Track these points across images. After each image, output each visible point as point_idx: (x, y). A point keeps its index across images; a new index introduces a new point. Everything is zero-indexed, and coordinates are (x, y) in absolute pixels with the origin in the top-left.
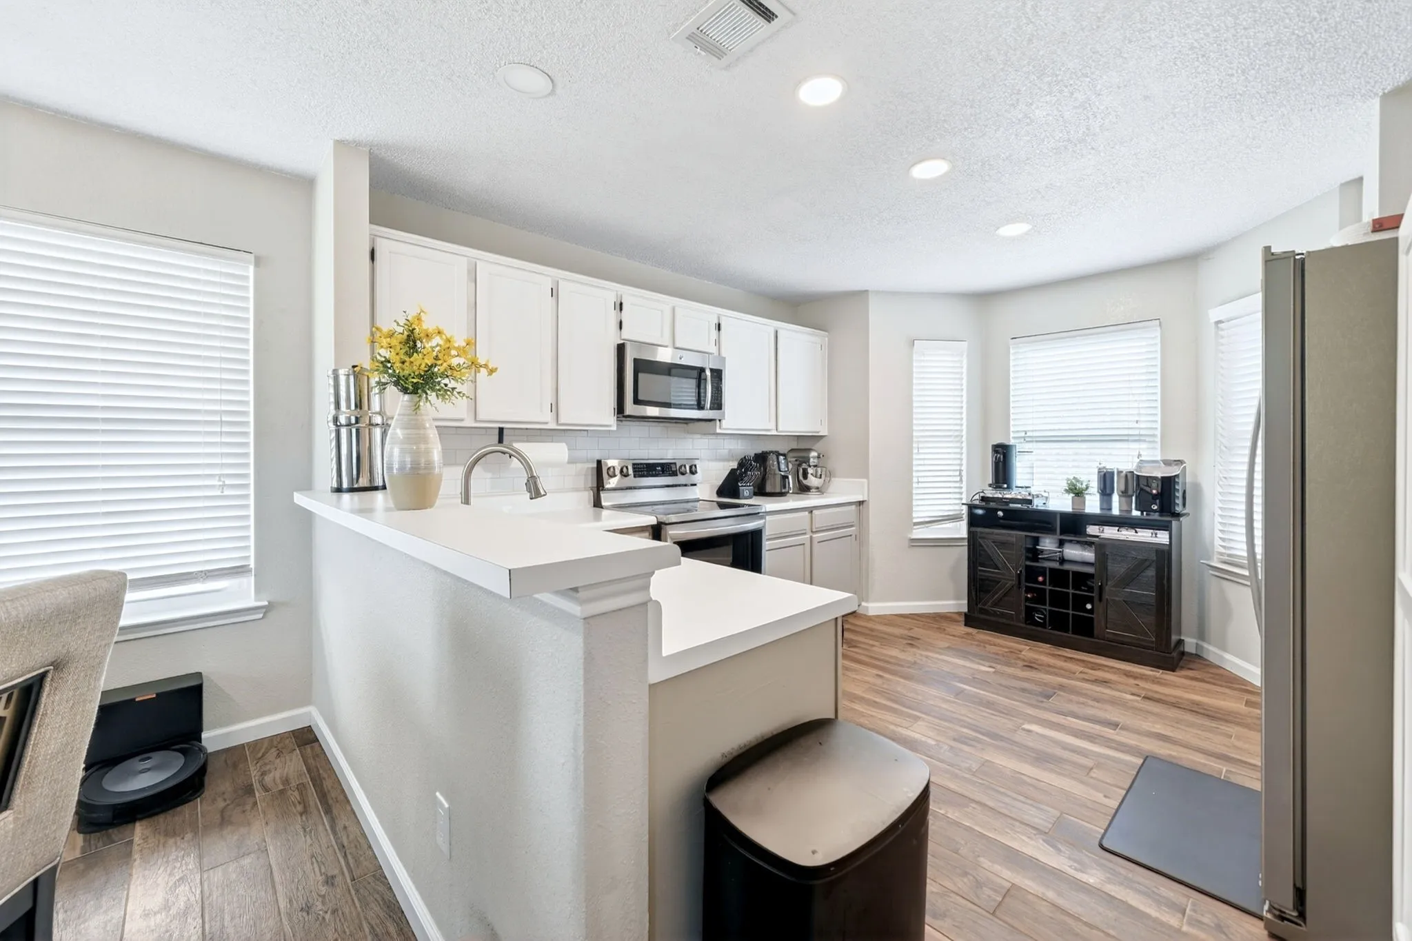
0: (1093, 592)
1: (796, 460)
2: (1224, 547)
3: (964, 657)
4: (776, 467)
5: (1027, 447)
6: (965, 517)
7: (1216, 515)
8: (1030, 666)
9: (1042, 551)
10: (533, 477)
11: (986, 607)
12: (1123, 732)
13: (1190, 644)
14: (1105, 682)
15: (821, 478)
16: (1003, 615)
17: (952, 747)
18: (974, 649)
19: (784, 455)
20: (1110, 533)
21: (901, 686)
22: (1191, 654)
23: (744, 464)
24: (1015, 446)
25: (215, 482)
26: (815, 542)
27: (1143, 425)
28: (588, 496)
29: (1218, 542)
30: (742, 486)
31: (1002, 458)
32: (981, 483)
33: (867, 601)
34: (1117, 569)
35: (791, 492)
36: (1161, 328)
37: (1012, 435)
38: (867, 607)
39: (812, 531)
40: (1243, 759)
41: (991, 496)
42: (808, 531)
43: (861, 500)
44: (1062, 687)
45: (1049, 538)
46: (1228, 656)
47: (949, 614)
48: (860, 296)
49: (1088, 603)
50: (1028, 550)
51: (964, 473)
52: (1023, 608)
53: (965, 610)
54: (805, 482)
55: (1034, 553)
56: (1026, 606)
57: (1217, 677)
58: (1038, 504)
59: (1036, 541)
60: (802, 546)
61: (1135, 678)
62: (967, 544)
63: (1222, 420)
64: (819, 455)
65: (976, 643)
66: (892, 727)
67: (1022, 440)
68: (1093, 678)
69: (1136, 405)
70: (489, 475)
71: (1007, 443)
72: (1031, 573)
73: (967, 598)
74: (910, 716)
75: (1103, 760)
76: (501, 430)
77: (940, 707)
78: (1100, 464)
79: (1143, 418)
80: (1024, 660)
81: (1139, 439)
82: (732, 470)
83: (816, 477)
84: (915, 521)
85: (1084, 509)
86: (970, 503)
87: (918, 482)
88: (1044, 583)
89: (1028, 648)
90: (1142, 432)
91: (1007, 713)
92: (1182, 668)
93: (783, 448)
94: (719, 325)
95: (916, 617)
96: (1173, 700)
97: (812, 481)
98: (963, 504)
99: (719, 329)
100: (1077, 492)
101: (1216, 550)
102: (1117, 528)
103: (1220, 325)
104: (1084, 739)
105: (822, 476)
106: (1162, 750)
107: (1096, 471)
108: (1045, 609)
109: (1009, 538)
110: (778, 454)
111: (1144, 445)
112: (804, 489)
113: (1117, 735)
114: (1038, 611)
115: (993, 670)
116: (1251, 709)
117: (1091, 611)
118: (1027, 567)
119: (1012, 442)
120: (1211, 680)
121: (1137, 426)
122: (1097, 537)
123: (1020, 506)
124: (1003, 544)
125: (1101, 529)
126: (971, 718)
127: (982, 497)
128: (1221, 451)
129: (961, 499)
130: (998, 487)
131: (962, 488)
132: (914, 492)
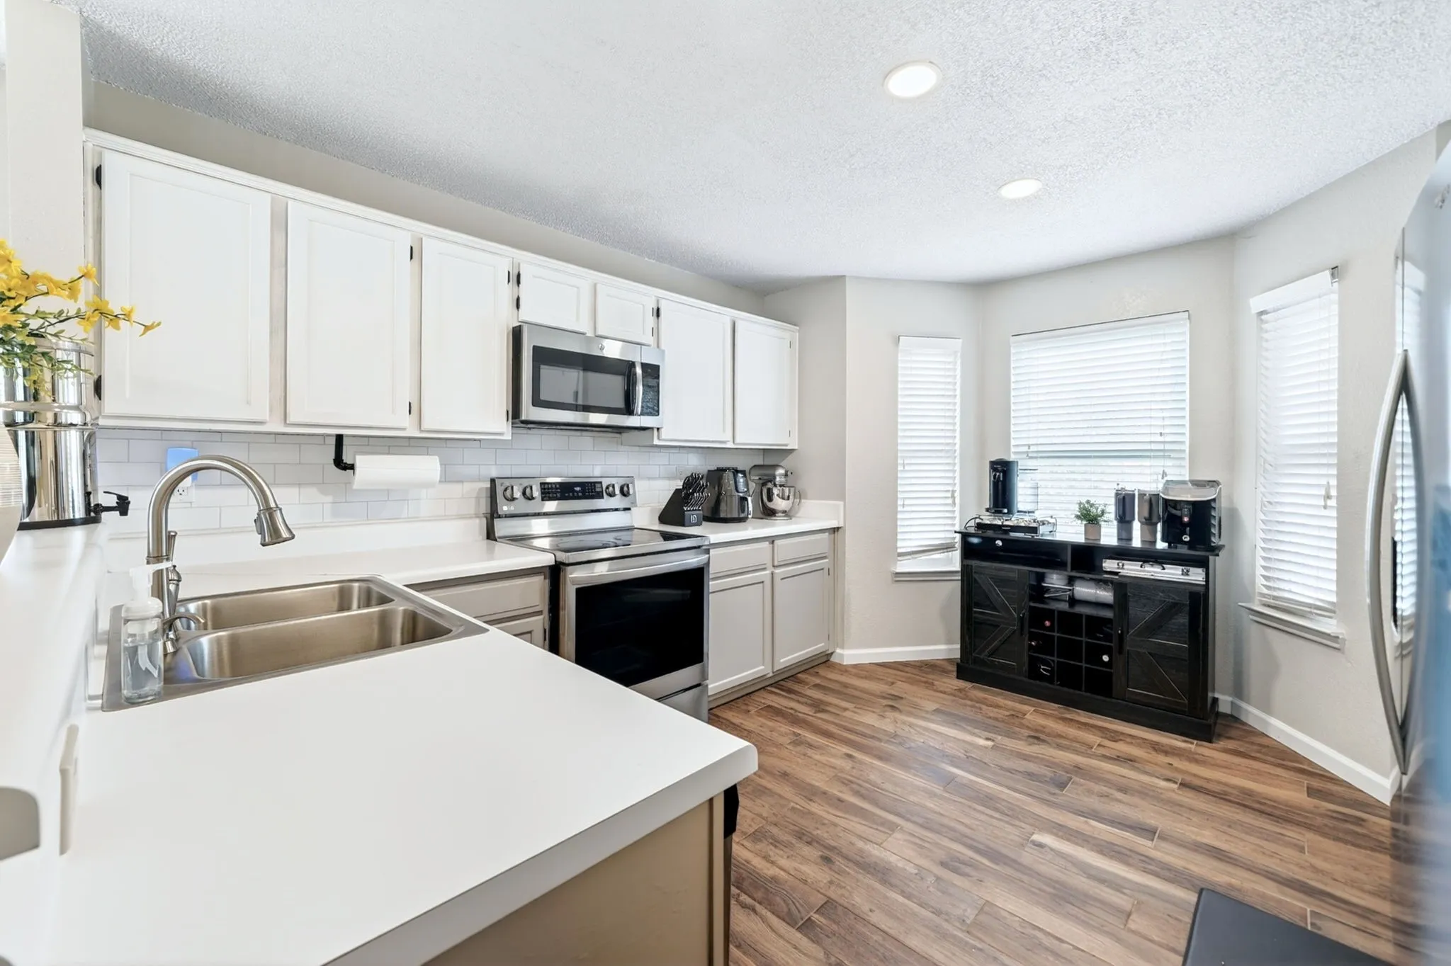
0: (1111, 642)
1: (760, 479)
2: (1268, 587)
3: (955, 724)
4: (733, 487)
5: (1031, 464)
6: (958, 545)
7: (1258, 547)
8: (1037, 737)
9: (1048, 590)
10: (269, 509)
11: (982, 657)
12: (1164, 845)
13: (1225, 702)
14: (1131, 761)
15: (788, 499)
16: (1003, 666)
17: (938, 879)
18: (969, 713)
19: (743, 472)
20: (1132, 569)
21: (876, 771)
22: (1225, 716)
23: (692, 483)
24: (1017, 462)
26: (777, 580)
27: (1168, 439)
28: (479, 525)
29: (1260, 581)
30: (687, 511)
31: (1002, 479)
32: (977, 509)
33: (842, 648)
34: (1141, 613)
35: (750, 516)
36: (1190, 322)
37: (1013, 450)
38: (842, 655)
39: (774, 566)
40: (1328, 889)
41: (989, 522)
42: (769, 565)
43: (836, 527)
44: (1078, 769)
45: (1057, 574)
46: (1274, 721)
47: (939, 662)
48: (835, 282)
49: (1104, 654)
50: (1032, 587)
51: (957, 494)
52: (1026, 659)
53: (957, 655)
54: (770, 505)
55: (1039, 591)
56: (1030, 657)
57: (1264, 750)
58: (1044, 533)
59: (1041, 577)
60: (761, 585)
61: (1166, 753)
62: (960, 578)
63: (1265, 432)
64: (786, 472)
65: (969, 703)
66: (860, 844)
67: (1025, 456)
68: (1113, 754)
69: (1160, 414)
70: (330, 499)
71: (1006, 458)
72: (1037, 616)
73: (959, 642)
74: (884, 823)
75: (1144, 898)
76: (339, 439)
77: (924, 807)
78: (1118, 484)
79: (1167, 430)
80: (1028, 728)
81: (1164, 454)
82: (676, 490)
83: (783, 499)
84: (899, 551)
85: (1099, 540)
86: (964, 530)
87: (904, 506)
88: (1051, 629)
89: (1033, 709)
90: (1168, 447)
91: (1012, 813)
92: (1220, 736)
93: (743, 463)
94: (658, 310)
95: (901, 667)
96: (1217, 788)
97: (779, 504)
98: (956, 532)
99: (658, 316)
100: (1090, 518)
101: (1257, 591)
102: (1141, 563)
103: (1263, 317)
104: (1111, 857)
105: (791, 497)
106: (1219, 875)
107: (1113, 493)
108: (1053, 661)
109: (1011, 575)
110: (734, 471)
111: (1169, 463)
112: (769, 513)
113: (1155, 848)
114: (1046, 663)
115: (990, 743)
116: (1316, 802)
117: (1108, 664)
118: (1031, 607)
119: (1012, 458)
120: (1258, 755)
121: (1161, 439)
122: (1116, 574)
123: (1023, 535)
124: (1003, 582)
125: (1120, 564)
126: (966, 826)
127: (978, 524)
128: (1265, 470)
129: (953, 525)
130: (997, 512)
131: (954, 511)
132: (899, 516)
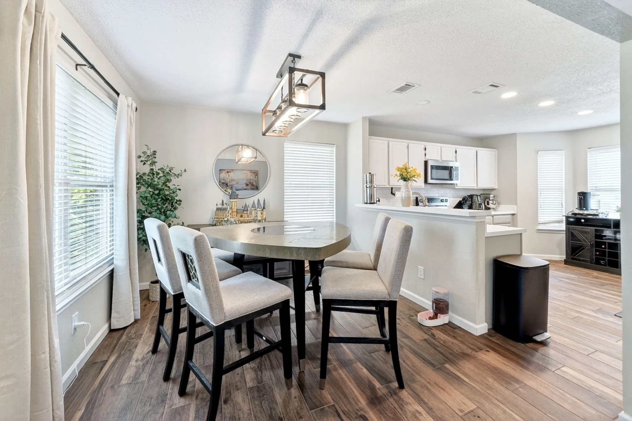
1: (485, 198)
3: (564, 273)
4: (476, 200)
5: (597, 193)
6: (564, 222)
8: (597, 278)
9: (605, 236)
11: (575, 257)
15: (495, 204)
16: (584, 260)
18: (569, 271)
19: (479, 196)
23: (464, 199)
24: (590, 193)
25: (328, 201)
30: (464, 206)
31: (583, 198)
32: (573, 207)
37: (589, 188)
39: (493, 224)
41: (577, 213)
43: (514, 213)
47: (557, 260)
48: (513, 136)
50: (597, 235)
51: (564, 204)
52: (594, 258)
53: (565, 259)
54: (488, 206)
55: (599, 236)
56: (596, 258)
58: (602, 216)
59: (602, 231)
62: (565, 233)
64: (494, 196)
67: (594, 190)
71: (585, 191)
72: (599, 244)
76: (392, 188)
80: (593, 276)
82: (460, 201)
83: (493, 204)
84: (539, 222)
86: (567, 215)
87: (541, 207)
88: (605, 248)
93: (479, 193)
94: (456, 151)
97: (491, 206)
98: (563, 216)
99: (456, 153)
108: (606, 259)
109: (587, 230)
110: (477, 196)
112: (487, 209)
114: (602, 260)
118: (596, 242)
119: (589, 191)
123: (592, 217)
124: (583, 232)
127: (573, 213)
129: (563, 214)
130: (580, 209)
131: (563, 210)
132: (539, 211)
